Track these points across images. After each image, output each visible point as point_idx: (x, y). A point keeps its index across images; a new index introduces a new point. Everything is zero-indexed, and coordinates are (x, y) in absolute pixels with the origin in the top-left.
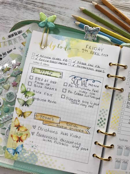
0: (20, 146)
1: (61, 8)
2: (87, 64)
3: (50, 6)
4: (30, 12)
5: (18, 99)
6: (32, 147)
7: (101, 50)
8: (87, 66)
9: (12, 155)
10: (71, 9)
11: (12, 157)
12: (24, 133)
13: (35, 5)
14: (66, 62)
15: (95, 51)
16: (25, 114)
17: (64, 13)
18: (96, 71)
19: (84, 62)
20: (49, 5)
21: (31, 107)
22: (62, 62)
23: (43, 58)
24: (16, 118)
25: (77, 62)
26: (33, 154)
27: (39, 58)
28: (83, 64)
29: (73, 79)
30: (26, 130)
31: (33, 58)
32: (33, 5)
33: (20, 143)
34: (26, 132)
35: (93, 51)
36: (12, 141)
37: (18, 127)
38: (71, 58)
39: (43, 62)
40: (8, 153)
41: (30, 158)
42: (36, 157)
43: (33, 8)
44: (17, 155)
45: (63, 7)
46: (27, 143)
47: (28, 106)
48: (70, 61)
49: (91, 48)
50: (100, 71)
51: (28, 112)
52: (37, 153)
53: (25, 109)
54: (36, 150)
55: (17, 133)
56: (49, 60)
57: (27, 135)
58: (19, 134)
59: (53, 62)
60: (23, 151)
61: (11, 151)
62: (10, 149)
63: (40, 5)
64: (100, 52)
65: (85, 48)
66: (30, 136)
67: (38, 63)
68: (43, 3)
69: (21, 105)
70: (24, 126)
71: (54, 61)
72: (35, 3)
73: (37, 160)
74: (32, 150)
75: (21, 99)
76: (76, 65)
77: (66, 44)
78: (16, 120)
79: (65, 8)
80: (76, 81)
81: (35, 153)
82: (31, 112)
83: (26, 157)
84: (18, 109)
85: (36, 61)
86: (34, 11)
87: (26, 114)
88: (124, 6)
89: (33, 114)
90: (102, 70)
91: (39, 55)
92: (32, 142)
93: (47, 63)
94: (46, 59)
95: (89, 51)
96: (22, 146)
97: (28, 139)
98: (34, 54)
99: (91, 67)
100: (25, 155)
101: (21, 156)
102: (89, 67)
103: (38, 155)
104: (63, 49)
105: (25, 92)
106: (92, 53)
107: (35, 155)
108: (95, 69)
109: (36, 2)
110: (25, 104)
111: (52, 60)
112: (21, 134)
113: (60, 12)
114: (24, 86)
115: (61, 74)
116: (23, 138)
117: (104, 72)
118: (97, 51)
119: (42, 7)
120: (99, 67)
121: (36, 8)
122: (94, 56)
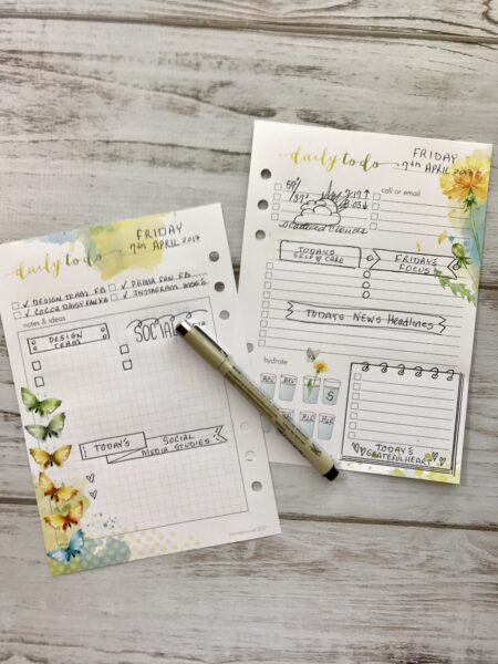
0: (76, 537)
2: (157, 280)
5: (26, 427)
6: (105, 525)
7: (177, 231)
8: (159, 285)
9: (66, 563)
11: (67, 567)
12: (74, 502)
14: (103, 296)
15: (164, 239)
16: (57, 457)
18: (185, 286)
19: (147, 277)
21: (63, 434)
22: (93, 298)
23: (42, 307)
24: (41, 474)
25: (129, 284)
26: (114, 541)
27: (32, 312)
28: (146, 283)
29: (138, 330)
30: (75, 493)
33: (73, 530)
34: (77, 498)
35: (159, 239)
36: (53, 531)
37: (53, 493)
38: (111, 281)
39: (47, 317)
40: (55, 563)
41: (111, 553)
42: (123, 544)
44: (77, 558)
46: (89, 521)
47: (56, 434)
48: (112, 288)
49: (152, 233)
50: (196, 284)
51: (62, 449)
52: (121, 535)
53: (51, 445)
54: (117, 530)
55: (57, 509)
56: (60, 304)
57: (81, 503)
58: (60, 509)
59: (71, 307)
60: (87, 544)
61: (60, 556)
62: (54, 552)
64: (177, 237)
65: (136, 242)
66: (88, 502)
67: (35, 324)
69: (40, 440)
70: (67, 485)
71: (73, 302)
73: (128, 551)
74: (108, 532)
75: (34, 427)
76: (131, 293)
77: (83, 249)
78: (43, 479)
80: (146, 330)
81: (116, 537)
82: (70, 447)
83: (100, 555)
84: (37, 452)
85: (28, 321)
87: (60, 456)
89: (75, 449)
90: (198, 279)
91: (30, 303)
92: (101, 515)
93: (56, 315)
94: (50, 306)
95: (149, 243)
96: (81, 533)
97: (88, 512)
98: (15, 306)
99: (170, 284)
100: (97, 551)
101: (89, 557)
102: (164, 284)
103: (126, 538)
104: (82, 264)
105: (38, 406)
106: (157, 246)
107: (119, 542)
108: (180, 283)
110: (48, 432)
111: (68, 302)
114: (29, 393)
115: (105, 328)
116: (75, 514)
117: (204, 283)
118: (169, 237)
120: (187, 276)
122: (166, 251)
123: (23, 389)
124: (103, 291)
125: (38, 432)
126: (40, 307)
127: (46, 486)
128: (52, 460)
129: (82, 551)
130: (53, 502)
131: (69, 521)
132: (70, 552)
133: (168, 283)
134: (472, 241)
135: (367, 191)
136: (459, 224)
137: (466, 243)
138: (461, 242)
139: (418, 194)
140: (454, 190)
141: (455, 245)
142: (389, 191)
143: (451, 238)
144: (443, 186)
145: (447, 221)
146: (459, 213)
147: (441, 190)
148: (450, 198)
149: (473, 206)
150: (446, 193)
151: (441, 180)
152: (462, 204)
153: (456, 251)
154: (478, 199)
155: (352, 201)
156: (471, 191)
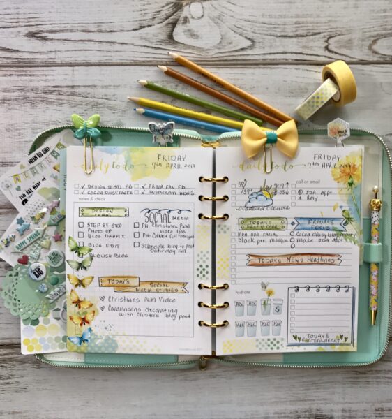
0: (87, 331)
1: (107, 87)
2: (164, 187)
3: (87, 88)
4: (55, 107)
5: (68, 261)
6: (106, 328)
7: (182, 159)
8: (165, 190)
9: (79, 345)
10: (125, 86)
11: (79, 348)
12: (89, 311)
13: (61, 93)
14: (130, 190)
15: (173, 163)
16: (83, 282)
17: (114, 95)
18: (181, 194)
19: (159, 184)
20: (85, 86)
21: (90, 269)
22: (123, 190)
23: (93, 190)
24: (72, 290)
25: (147, 186)
26: (109, 338)
27: (86, 192)
28: (157, 187)
29: (147, 215)
30: (91, 305)
31: (76, 192)
32: (56, 93)
33: (86, 327)
34: (92, 309)
35: (171, 162)
36: (74, 326)
37: (78, 303)
38: (137, 182)
39: (95, 196)
40: (72, 344)
41: (106, 345)
42: (114, 342)
43: (59, 99)
44: (86, 344)
45: (110, 86)
46: (96, 324)
47: (85, 268)
48: (137, 186)
49: (167, 158)
50: (187, 194)
52: (114, 336)
53: (82, 274)
54: (112, 332)
55: (78, 313)
56: (103, 190)
57: (94, 312)
58: (81, 313)
59: (110, 193)
60: (93, 337)
61: (76, 340)
62: (72, 338)
63: (69, 90)
64: (182, 163)
65: (156, 161)
66: (98, 313)
67: (86, 199)
68: (73, 87)
69: (75, 270)
70: (87, 300)
71: (112, 190)
72: (60, 89)
73: (117, 346)
74: (107, 333)
75: (72, 261)
76: (147, 191)
77: (124, 160)
78: (73, 293)
79: (114, 86)
80: (152, 216)
81: (111, 337)
82: (93, 277)
83: (100, 345)
84: (72, 277)
85: (83, 196)
86: (62, 104)
87: (86, 282)
88: (218, 59)
89: (96, 280)
90: (190, 191)
91: (86, 186)
92: (104, 321)
93: (100, 196)
94: (98, 190)
95: (164, 163)
96: (90, 330)
97: (97, 318)
98: (77, 186)
99: (172, 190)
100: (98, 342)
101: (93, 345)
102: (168, 190)
103: (117, 338)
104: (122, 169)
105: (77, 249)
106: (169, 166)
107: (112, 340)
108: (178, 191)
109: (61, 87)
110: (81, 266)
111: (108, 190)
112: (85, 313)
113: (106, 95)
114: (73, 240)
115: (127, 209)
116: (89, 317)
117: (193, 194)
118: (177, 162)
119: (73, 94)
120: (183, 187)
121: (63, 97)
122: (173, 170)
123: (70, 237)
124: (130, 187)
125: (75, 265)
126: (91, 190)
127: (74, 298)
128: (81, 283)
129: (89, 340)
130: (77, 308)
131: (84, 321)
132: (82, 340)
133: (170, 190)
134: (354, 208)
135: (287, 183)
136: (345, 198)
137: (350, 209)
138: (347, 208)
139: (318, 182)
140: (340, 177)
141: (344, 211)
142: (301, 182)
143: (341, 207)
144: (333, 175)
145: (338, 197)
146: (345, 191)
147: (333, 178)
148: (338, 182)
149: (353, 186)
150: (335, 179)
151: (332, 172)
152: (346, 185)
153: (344, 214)
154: (355, 182)
155: (278, 190)
156: (351, 177)
